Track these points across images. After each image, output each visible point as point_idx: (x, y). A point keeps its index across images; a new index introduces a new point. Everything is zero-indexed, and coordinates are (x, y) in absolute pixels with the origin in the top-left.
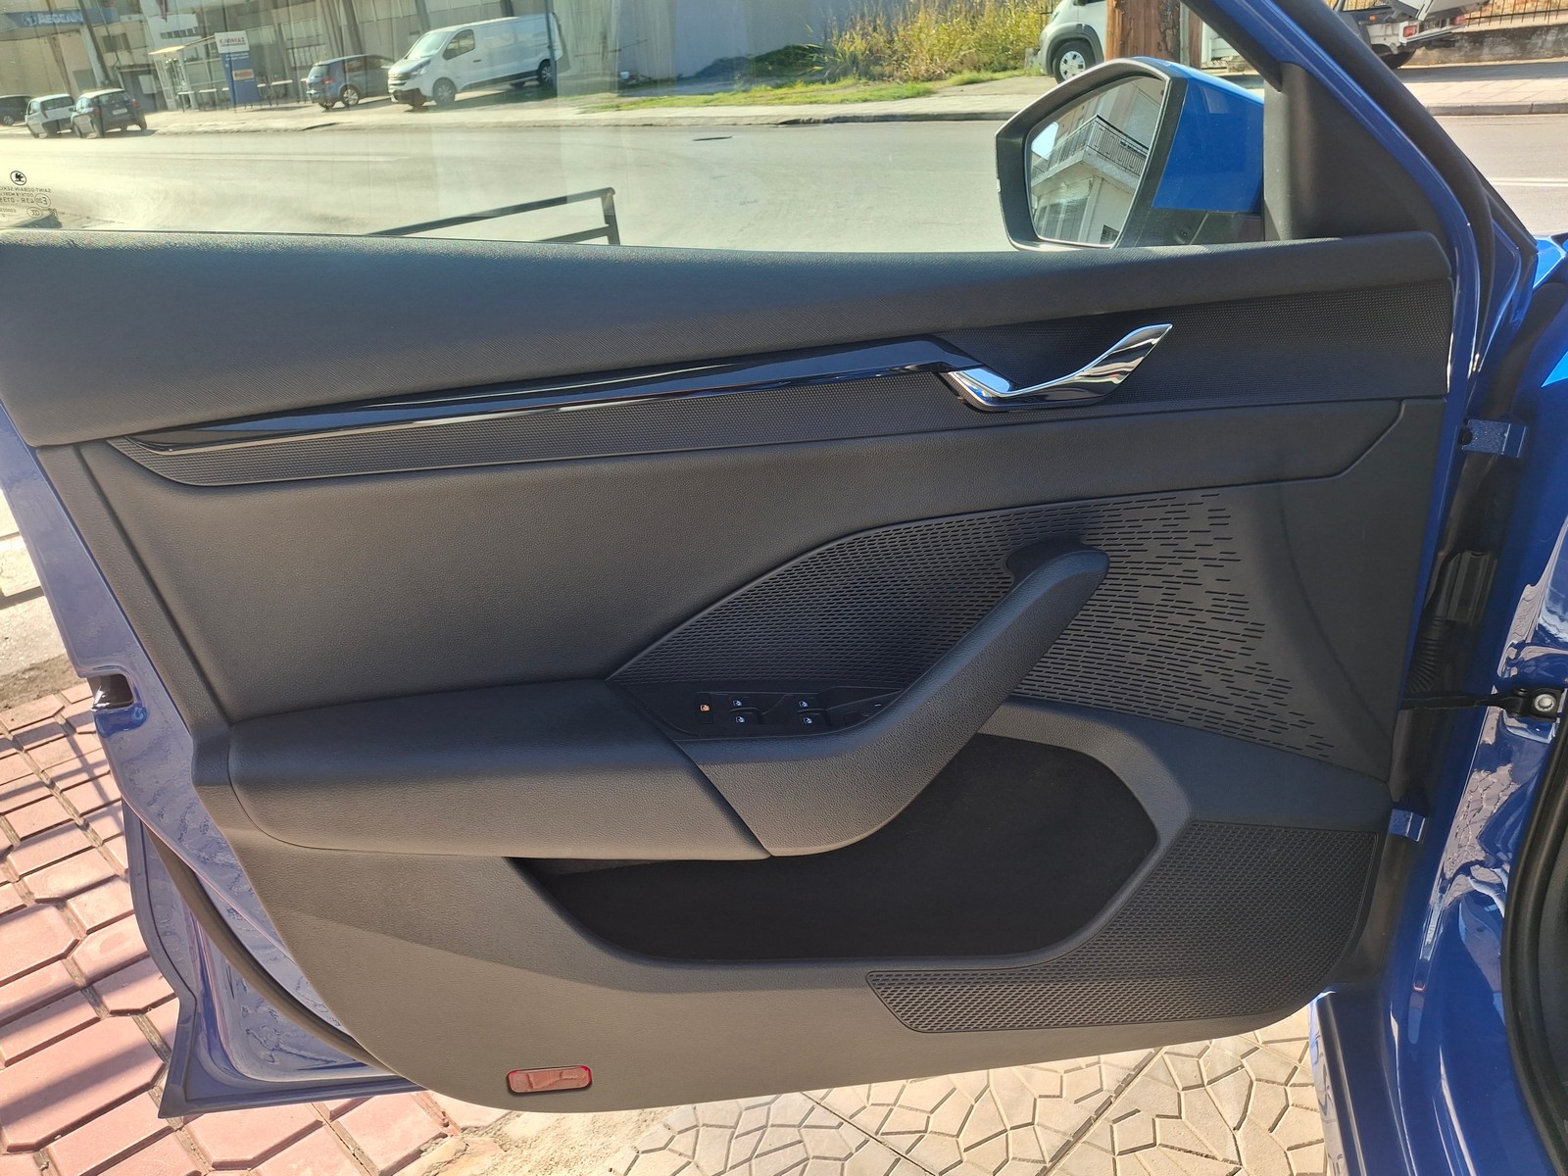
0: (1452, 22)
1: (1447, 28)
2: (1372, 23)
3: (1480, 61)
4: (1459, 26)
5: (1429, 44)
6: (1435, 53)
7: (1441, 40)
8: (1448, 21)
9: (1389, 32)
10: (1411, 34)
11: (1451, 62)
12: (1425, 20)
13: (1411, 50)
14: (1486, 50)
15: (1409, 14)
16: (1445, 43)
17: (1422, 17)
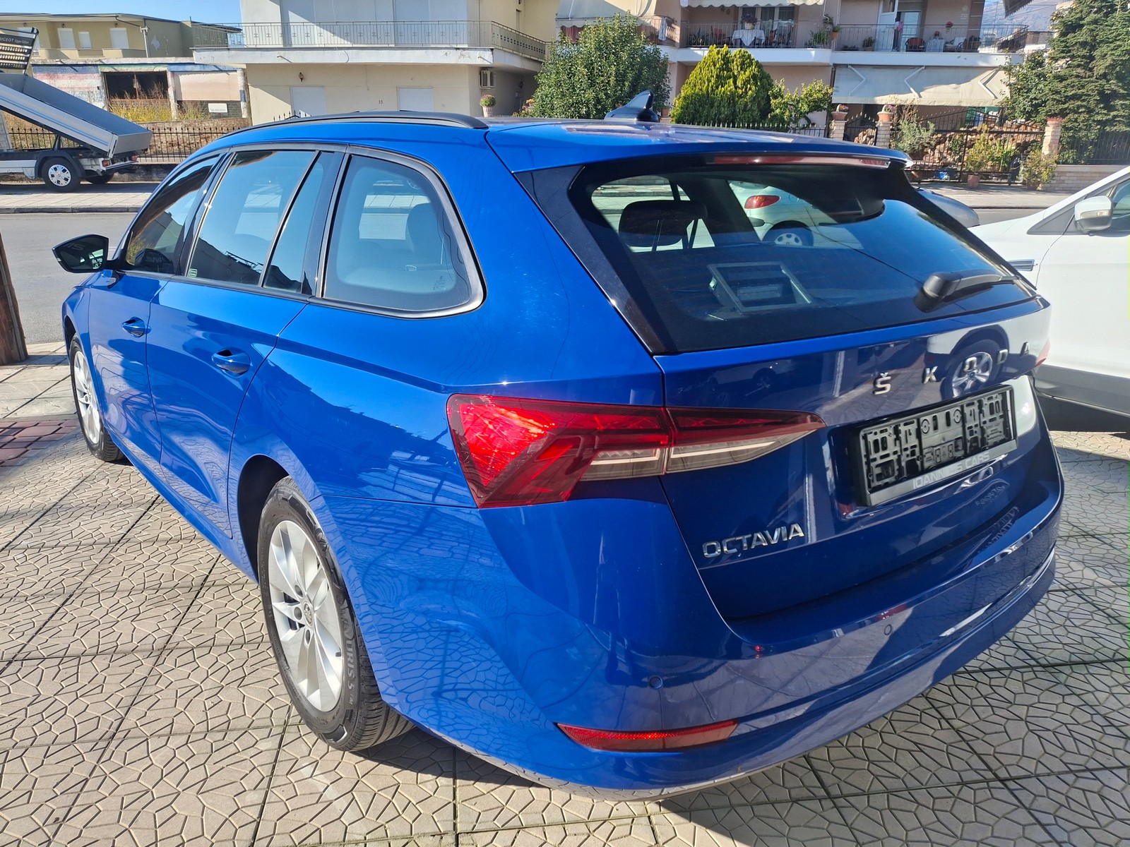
0: (130, 159)
1: (128, 162)
2: (81, 158)
3: (152, 181)
4: (136, 161)
5: (121, 170)
6: (126, 176)
7: (126, 169)
8: (127, 158)
9: (94, 163)
10: (107, 165)
11: (136, 180)
12: (113, 157)
13: (110, 174)
14: (154, 175)
15: (103, 154)
16: (130, 170)
17: (111, 156)
